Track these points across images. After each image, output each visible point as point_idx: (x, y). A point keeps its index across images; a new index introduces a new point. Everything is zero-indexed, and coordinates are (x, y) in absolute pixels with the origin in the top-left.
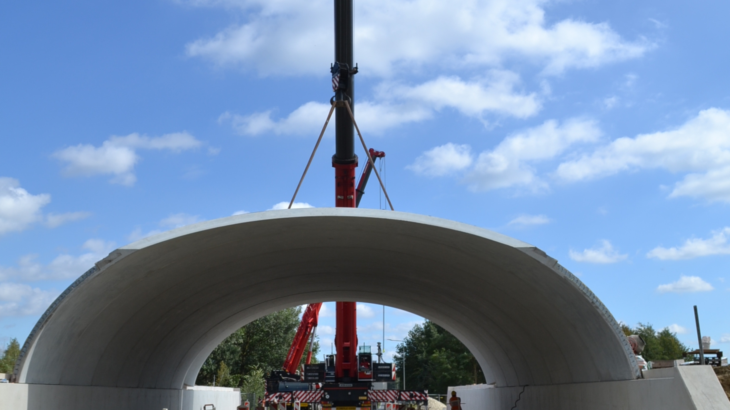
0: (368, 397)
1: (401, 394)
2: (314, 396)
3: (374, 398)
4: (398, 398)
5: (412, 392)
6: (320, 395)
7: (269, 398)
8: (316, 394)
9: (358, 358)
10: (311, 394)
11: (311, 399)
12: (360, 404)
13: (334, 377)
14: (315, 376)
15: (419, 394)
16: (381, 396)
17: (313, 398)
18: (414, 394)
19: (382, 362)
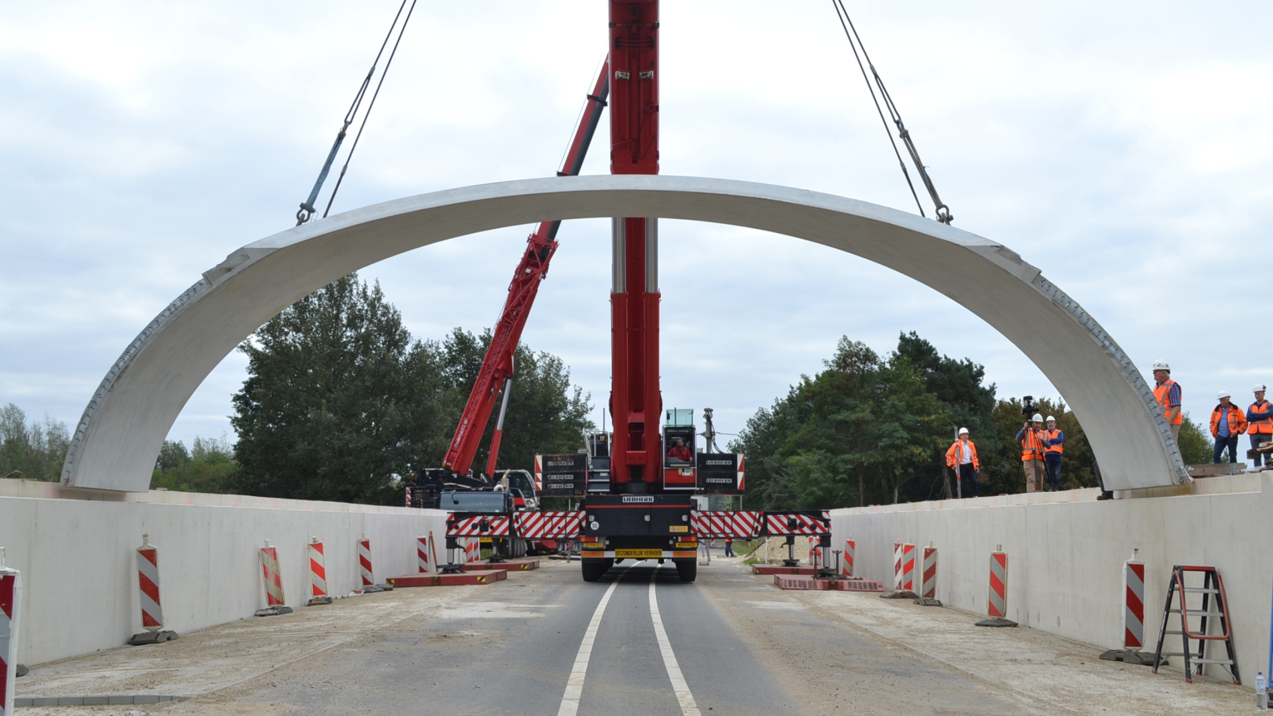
0: (690, 527)
1: (766, 521)
2: (562, 524)
3: (705, 531)
4: (759, 529)
5: (793, 517)
6: (576, 521)
7: (457, 527)
8: (568, 519)
9: (663, 440)
10: (555, 520)
11: (556, 531)
12: (671, 542)
13: (608, 480)
14: (567, 482)
15: (810, 522)
16: (721, 524)
17: (561, 530)
18: (798, 521)
19: (714, 451)
